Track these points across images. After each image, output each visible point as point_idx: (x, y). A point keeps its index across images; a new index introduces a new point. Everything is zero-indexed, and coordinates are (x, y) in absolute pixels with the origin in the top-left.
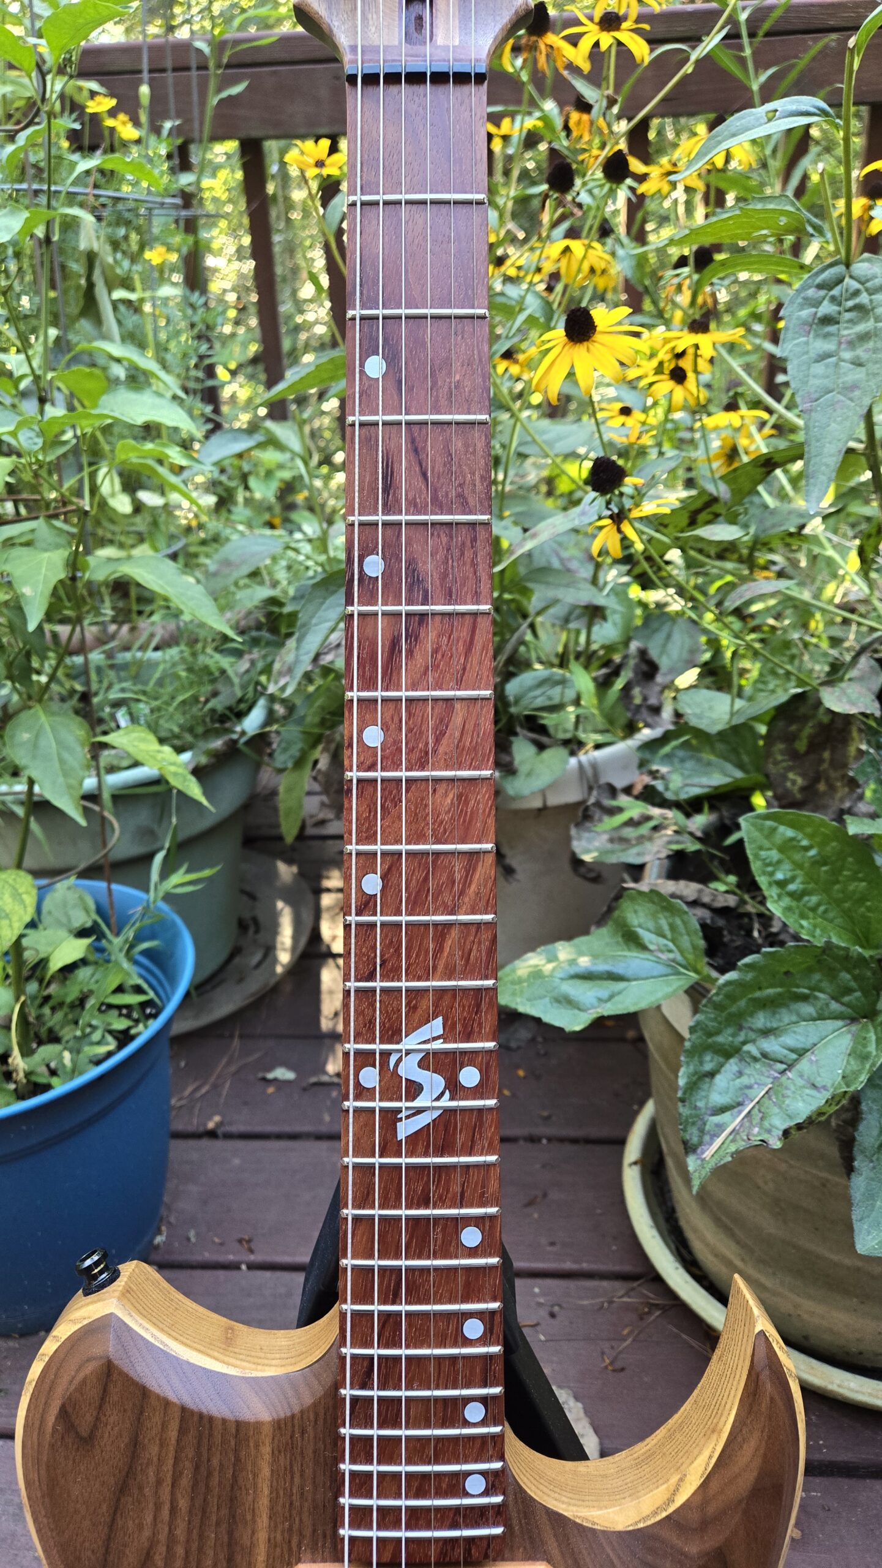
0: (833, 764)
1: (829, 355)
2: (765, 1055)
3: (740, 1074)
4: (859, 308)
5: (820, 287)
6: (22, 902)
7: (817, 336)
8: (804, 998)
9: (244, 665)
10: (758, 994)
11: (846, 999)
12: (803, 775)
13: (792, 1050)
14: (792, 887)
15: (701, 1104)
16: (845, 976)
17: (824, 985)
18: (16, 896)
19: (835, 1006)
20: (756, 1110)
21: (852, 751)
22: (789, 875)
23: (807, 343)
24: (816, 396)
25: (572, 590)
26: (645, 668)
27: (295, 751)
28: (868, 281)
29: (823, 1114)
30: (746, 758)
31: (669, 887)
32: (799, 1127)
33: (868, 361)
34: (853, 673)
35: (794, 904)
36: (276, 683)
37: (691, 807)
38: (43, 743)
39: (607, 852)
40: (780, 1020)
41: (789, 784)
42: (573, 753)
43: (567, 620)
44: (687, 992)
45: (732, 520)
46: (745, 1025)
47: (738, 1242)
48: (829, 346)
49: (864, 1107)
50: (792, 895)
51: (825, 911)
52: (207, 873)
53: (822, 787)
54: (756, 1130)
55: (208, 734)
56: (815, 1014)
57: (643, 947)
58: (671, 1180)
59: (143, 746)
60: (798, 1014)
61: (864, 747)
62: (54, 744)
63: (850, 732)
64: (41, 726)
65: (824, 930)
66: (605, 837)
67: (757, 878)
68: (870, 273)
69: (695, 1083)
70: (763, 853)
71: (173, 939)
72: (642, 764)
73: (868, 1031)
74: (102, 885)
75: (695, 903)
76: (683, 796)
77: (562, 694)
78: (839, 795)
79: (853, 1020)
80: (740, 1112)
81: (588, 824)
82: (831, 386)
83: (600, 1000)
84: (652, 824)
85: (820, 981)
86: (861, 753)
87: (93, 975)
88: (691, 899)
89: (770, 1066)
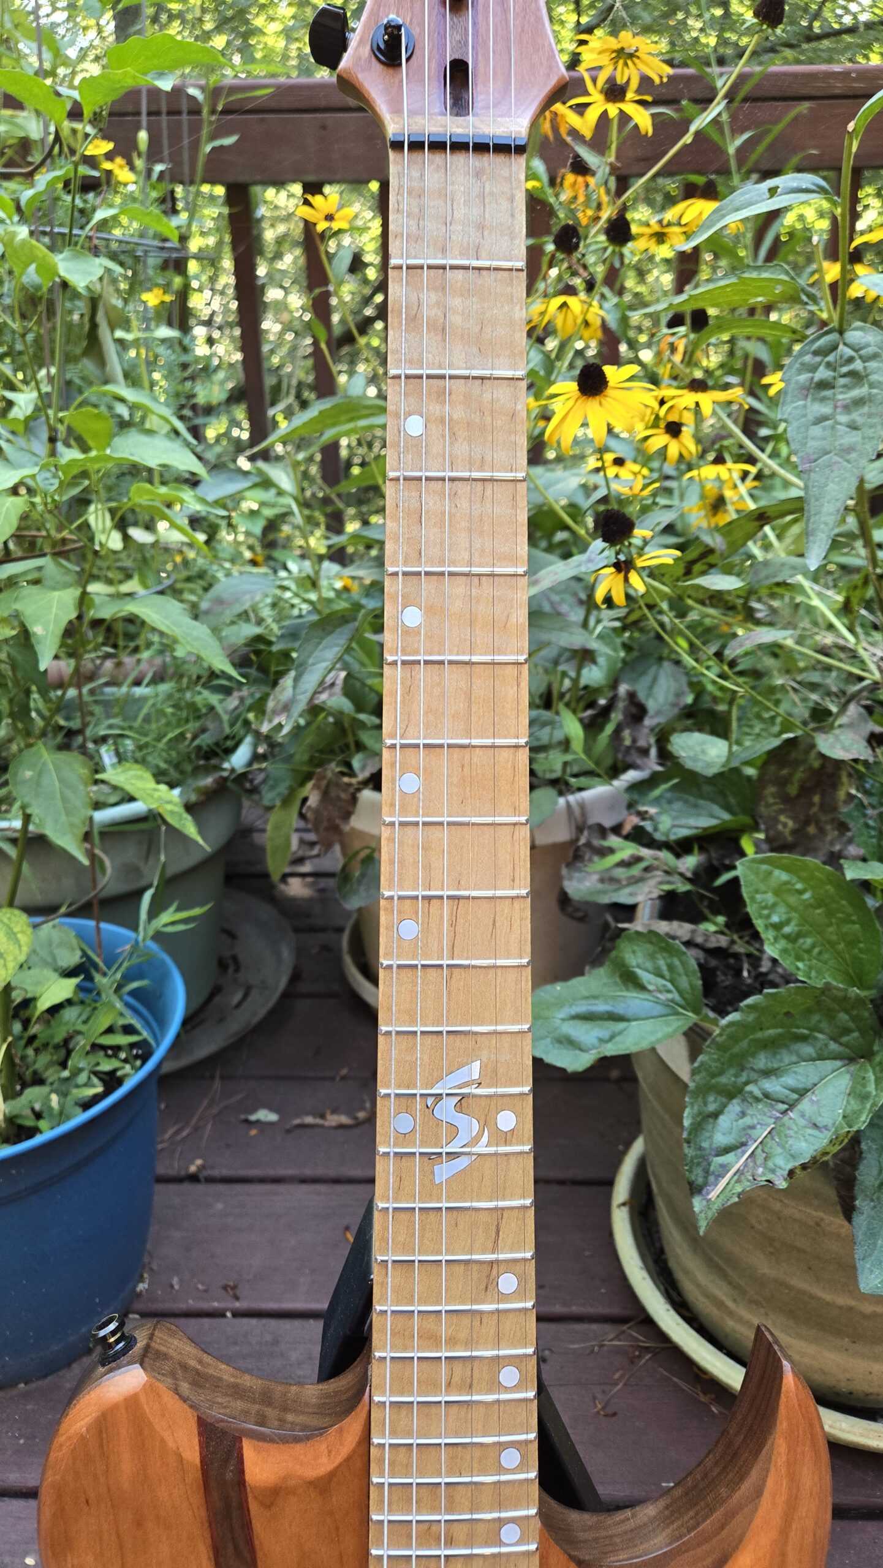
0: (822, 806)
1: (825, 418)
2: (767, 1095)
3: (743, 1114)
4: (853, 374)
5: (816, 353)
6: (17, 941)
7: (814, 400)
8: (804, 1039)
9: (233, 702)
10: (759, 1035)
11: (844, 1039)
12: (794, 818)
13: (793, 1091)
14: (787, 930)
15: (705, 1145)
16: (843, 1017)
17: (824, 1025)
18: (11, 935)
19: (833, 1046)
20: (759, 1150)
21: (842, 794)
22: (784, 917)
23: (805, 406)
24: (813, 457)
25: (565, 634)
26: (634, 710)
27: (283, 789)
28: (861, 349)
29: (827, 1153)
30: (732, 801)
31: (663, 927)
32: (804, 1167)
33: (864, 425)
34: (843, 720)
35: (790, 946)
36: (270, 721)
37: (682, 847)
38: (45, 781)
39: (599, 892)
40: (781, 1061)
41: (780, 827)
42: (561, 794)
43: (556, 662)
44: (685, 1034)
45: (728, 571)
46: (748, 1066)
47: (730, 1283)
48: (826, 409)
49: (864, 1146)
50: (787, 937)
51: (820, 953)
52: (197, 911)
53: (812, 830)
54: (760, 1170)
55: (197, 771)
56: (814, 1055)
57: (642, 988)
58: (661, 1221)
59: (140, 784)
60: (798, 1055)
61: (853, 792)
62: (57, 783)
63: (839, 777)
64: (44, 764)
65: (819, 972)
66: (595, 877)
67: (754, 921)
68: (863, 341)
69: (699, 1124)
70: (758, 897)
71: (163, 978)
72: (630, 806)
73: (866, 1071)
74: (92, 923)
75: (688, 944)
76: (673, 837)
77: (551, 734)
78: (829, 838)
79: (851, 1060)
80: (744, 1153)
81: (579, 864)
82: (828, 448)
83: (601, 1040)
84: (643, 865)
85: (820, 1021)
86: (851, 797)
87: (80, 1015)
88: (685, 939)
89: (772, 1106)
